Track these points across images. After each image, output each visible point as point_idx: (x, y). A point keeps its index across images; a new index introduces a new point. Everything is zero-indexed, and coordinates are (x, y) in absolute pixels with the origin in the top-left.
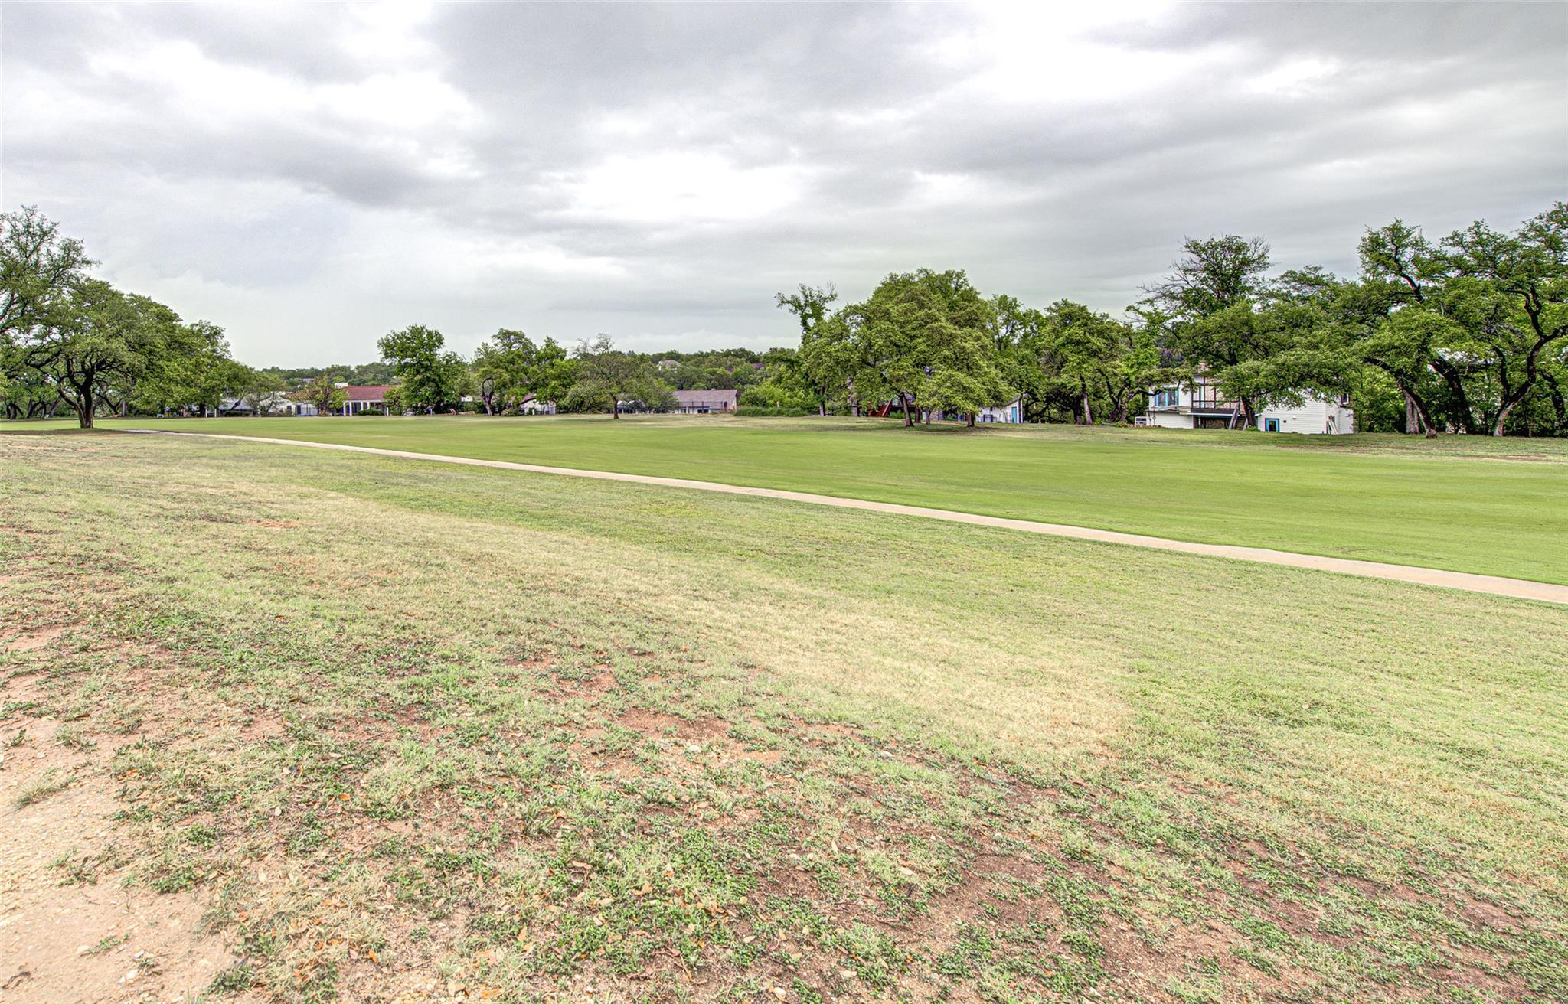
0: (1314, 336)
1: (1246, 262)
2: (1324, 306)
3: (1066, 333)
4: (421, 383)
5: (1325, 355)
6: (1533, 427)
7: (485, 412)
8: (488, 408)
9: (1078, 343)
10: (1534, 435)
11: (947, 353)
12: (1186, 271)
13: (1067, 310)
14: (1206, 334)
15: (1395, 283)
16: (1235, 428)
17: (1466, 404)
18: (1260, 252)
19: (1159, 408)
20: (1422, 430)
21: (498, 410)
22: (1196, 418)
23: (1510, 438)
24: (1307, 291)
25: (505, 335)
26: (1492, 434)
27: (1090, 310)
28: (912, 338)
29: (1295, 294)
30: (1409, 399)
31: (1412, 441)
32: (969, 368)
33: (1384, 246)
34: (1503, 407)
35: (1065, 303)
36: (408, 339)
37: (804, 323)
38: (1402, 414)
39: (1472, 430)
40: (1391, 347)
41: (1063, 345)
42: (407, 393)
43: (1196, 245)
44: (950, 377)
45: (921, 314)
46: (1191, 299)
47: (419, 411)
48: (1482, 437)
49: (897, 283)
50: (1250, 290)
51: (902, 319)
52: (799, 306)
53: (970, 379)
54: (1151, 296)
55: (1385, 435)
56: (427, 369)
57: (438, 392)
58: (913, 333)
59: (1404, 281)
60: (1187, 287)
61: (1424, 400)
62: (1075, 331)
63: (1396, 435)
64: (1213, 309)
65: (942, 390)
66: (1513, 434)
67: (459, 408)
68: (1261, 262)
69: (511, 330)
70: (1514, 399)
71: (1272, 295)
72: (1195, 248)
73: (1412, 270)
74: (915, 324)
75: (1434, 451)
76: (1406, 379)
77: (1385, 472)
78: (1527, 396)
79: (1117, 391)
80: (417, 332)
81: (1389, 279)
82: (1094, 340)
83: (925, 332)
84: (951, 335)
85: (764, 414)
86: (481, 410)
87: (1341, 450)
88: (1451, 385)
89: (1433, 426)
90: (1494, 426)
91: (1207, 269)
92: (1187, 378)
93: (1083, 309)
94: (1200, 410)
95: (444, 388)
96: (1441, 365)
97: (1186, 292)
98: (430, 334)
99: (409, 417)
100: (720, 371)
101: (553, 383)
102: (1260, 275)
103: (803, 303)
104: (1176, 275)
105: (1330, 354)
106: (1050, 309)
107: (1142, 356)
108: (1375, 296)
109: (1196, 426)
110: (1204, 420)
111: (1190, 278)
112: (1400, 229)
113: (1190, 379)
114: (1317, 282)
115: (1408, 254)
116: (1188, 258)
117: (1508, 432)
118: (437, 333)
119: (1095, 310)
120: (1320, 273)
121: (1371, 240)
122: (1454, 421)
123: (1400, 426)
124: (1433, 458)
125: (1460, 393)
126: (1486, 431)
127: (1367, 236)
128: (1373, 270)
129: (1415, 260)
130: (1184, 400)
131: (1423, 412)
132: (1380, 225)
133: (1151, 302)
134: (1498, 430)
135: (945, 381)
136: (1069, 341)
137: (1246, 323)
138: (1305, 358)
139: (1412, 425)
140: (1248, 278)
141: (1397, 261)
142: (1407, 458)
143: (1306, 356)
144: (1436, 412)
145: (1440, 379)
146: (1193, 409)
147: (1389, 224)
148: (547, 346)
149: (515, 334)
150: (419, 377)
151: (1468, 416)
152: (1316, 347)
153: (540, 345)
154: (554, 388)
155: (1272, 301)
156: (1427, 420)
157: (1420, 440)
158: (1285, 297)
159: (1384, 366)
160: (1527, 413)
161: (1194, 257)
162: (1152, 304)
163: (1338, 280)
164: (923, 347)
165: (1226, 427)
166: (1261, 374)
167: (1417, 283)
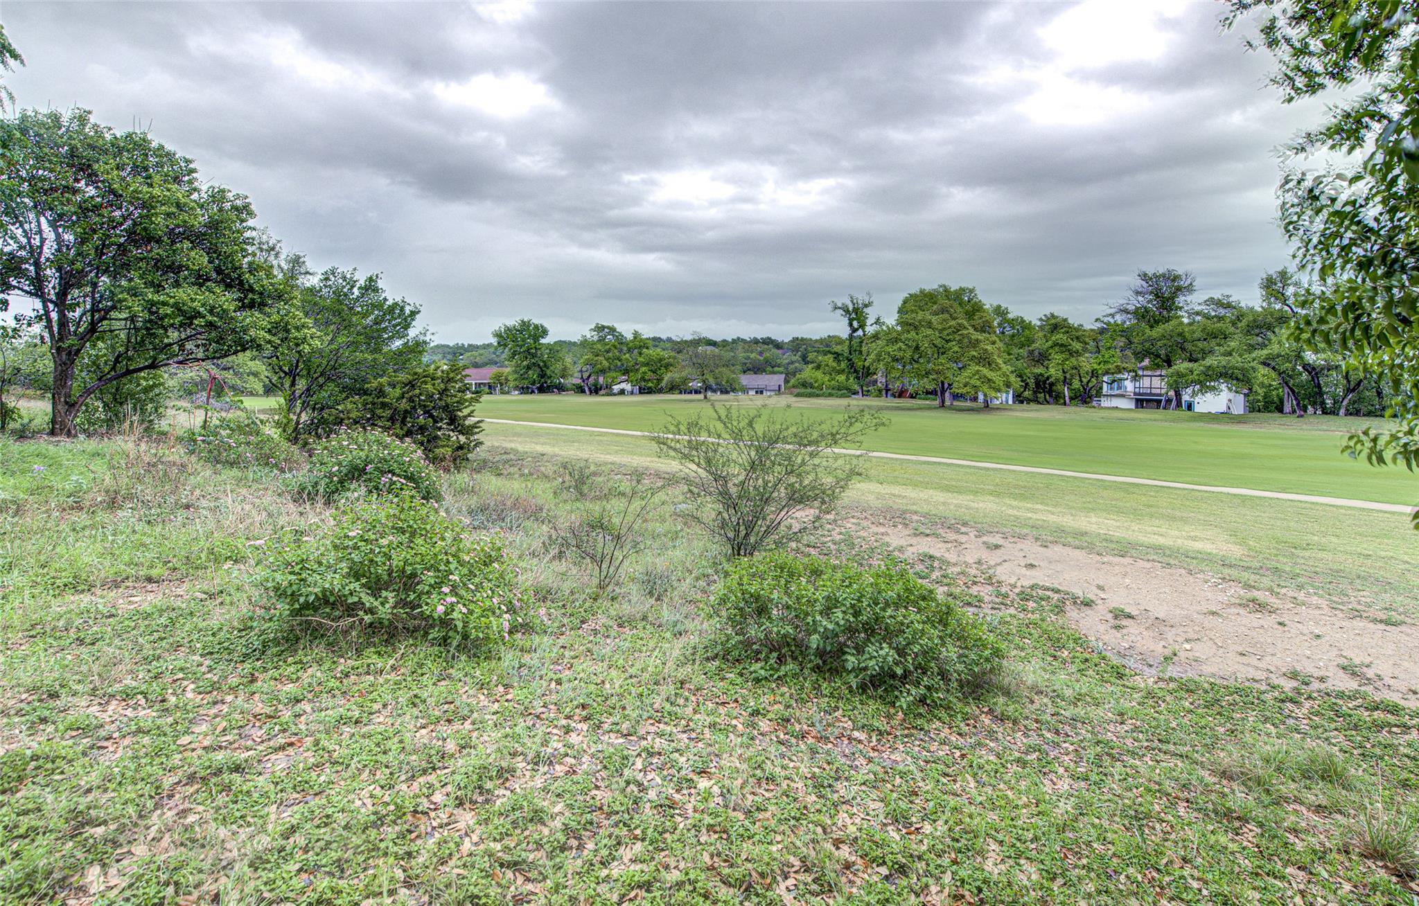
0: (1229, 346)
1: (1179, 289)
2: (1234, 324)
3: (1053, 338)
4: (528, 368)
5: (1236, 360)
6: (1364, 410)
7: (583, 391)
8: (587, 389)
9: (1062, 345)
10: (1364, 415)
11: (975, 353)
12: (1138, 293)
13: (1053, 321)
14: (1153, 341)
15: (1281, 310)
16: (1164, 408)
17: (1321, 394)
18: (1189, 282)
19: (1110, 392)
20: (1294, 412)
21: (596, 390)
22: (1137, 400)
23: (1349, 417)
24: (1222, 312)
25: (599, 329)
26: (1338, 414)
27: (1070, 321)
28: (947, 341)
29: (1213, 314)
30: (1287, 390)
31: (1288, 419)
32: (989, 364)
33: (1276, 284)
34: (1346, 396)
35: (1052, 315)
36: (517, 330)
37: (851, 325)
38: (1282, 401)
39: (1325, 412)
40: (1279, 356)
41: (1052, 347)
42: (516, 376)
43: (1145, 275)
44: (978, 371)
45: (953, 323)
46: (1141, 314)
47: (524, 390)
48: (1332, 417)
49: (925, 295)
50: (1181, 308)
51: (940, 327)
52: (847, 311)
53: (993, 374)
54: (1112, 311)
55: (1270, 415)
56: (534, 356)
57: (543, 375)
58: (948, 338)
59: (1286, 308)
60: (1138, 305)
61: (1296, 391)
62: (1060, 337)
63: (1277, 415)
64: (1157, 322)
65: (973, 382)
66: (1351, 414)
67: (561, 389)
68: (1190, 289)
69: (605, 324)
70: (1353, 390)
71: (1198, 313)
72: (1144, 277)
73: (1291, 301)
74: (950, 330)
75: (1304, 427)
76: (1285, 378)
77: (1280, 442)
78: (1361, 388)
79: (1085, 380)
80: (525, 325)
81: (1278, 307)
82: (1074, 344)
83: (958, 338)
84: (977, 340)
85: (818, 396)
86: (580, 390)
87: (1245, 426)
88: (1313, 380)
89: (1301, 409)
90: (1340, 408)
91: (1151, 293)
92: (1134, 371)
93: (1066, 320)
94: (1140, 394)
95: (548, 372)
96: (1306, 367)
97: (1137, 309)
98: (536, 327)
99: (515, 396)
100: (752, 356)
101: (643, 369)
102: (1189, 298)
103: (851, 309)
104: (1130, 294)
105: (1240, 359)
106: (1041, 320)
107: (1107, 356)
108: (1269, 319)
109: (1137, 407)
110: (1143, 402)
111: (1140, 298)
112: (1286, 273)
113: (1136, 372)
114: (1228, 306)
115: (1290, 291)
116: (1139, 283)
117: (1348, 413)
118: (542, 327)
119: (1073, 321)
120: (1231, 299)
121: (1267, 280)
122: (1314, 404)
123: (1280, 409)
124: (1306, 433)
125: (1319, 386)
126: (1333, 412)
127: (1265, 276)
128: (1266, 299)
129: (1295, 295)
130: (1129, 386)
131: (1296, 399)
132: (1273, 271)
133: (1113, 315)
134: (1342, 411)
135: (974, 375)
136: (1055, 344)
137: (1180, 334)
138: (1224, 363)
139: (1287, 408)
140: (1181, 300)
141: (1283, 295)
142: (1290, 432)
143: (1224, 361)
144: (1303, 399)
145: (1305, 376)
146: (1135, 394)
147: (1279, 269)
148: (635, 338)
149: (608, 327)
150: (525, 363)
151: (1323, 403)
152: (1230, 354)
153: (630, 337)
154: (644, 373)
155: (1198, 318)
156: (1298, 404)
157: (1293, 419)
158: (1207, 317)
159: (1274, 368)
160: (1360, 400)
161: (1144, 283)
162: (1113, 317)
163: (1243, 304)
164: (956, 349)
165: (1158, 407)
166: (1195, 373)
167: (1295, 310)
